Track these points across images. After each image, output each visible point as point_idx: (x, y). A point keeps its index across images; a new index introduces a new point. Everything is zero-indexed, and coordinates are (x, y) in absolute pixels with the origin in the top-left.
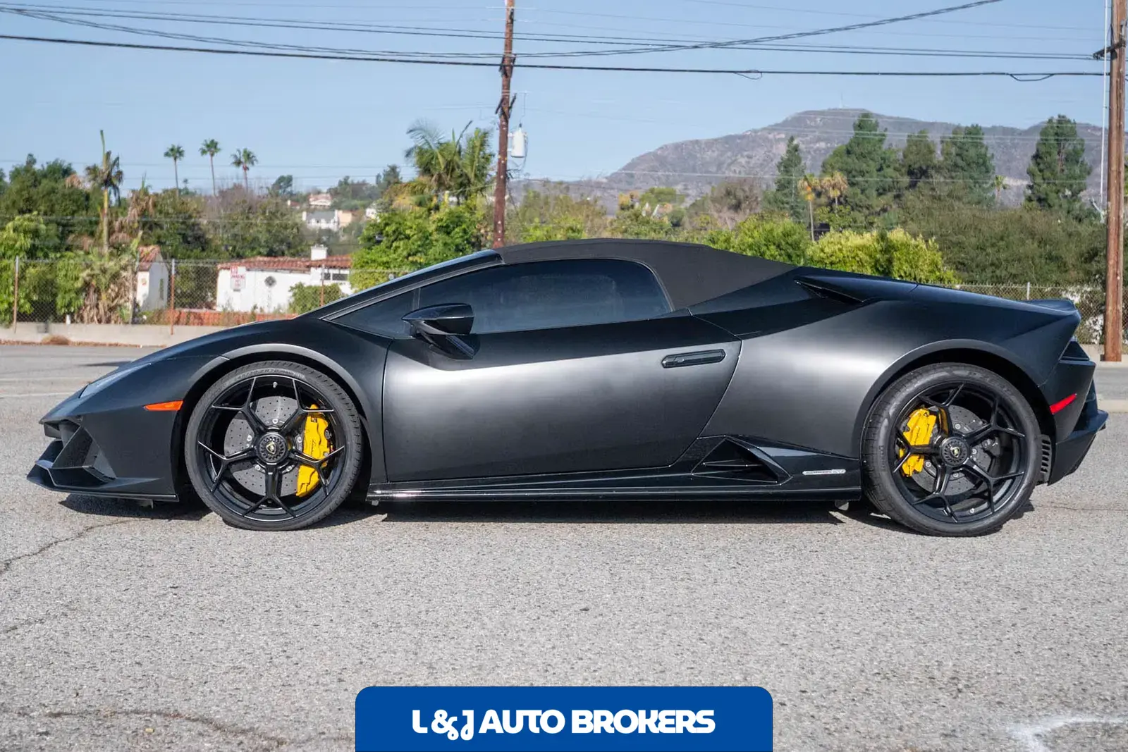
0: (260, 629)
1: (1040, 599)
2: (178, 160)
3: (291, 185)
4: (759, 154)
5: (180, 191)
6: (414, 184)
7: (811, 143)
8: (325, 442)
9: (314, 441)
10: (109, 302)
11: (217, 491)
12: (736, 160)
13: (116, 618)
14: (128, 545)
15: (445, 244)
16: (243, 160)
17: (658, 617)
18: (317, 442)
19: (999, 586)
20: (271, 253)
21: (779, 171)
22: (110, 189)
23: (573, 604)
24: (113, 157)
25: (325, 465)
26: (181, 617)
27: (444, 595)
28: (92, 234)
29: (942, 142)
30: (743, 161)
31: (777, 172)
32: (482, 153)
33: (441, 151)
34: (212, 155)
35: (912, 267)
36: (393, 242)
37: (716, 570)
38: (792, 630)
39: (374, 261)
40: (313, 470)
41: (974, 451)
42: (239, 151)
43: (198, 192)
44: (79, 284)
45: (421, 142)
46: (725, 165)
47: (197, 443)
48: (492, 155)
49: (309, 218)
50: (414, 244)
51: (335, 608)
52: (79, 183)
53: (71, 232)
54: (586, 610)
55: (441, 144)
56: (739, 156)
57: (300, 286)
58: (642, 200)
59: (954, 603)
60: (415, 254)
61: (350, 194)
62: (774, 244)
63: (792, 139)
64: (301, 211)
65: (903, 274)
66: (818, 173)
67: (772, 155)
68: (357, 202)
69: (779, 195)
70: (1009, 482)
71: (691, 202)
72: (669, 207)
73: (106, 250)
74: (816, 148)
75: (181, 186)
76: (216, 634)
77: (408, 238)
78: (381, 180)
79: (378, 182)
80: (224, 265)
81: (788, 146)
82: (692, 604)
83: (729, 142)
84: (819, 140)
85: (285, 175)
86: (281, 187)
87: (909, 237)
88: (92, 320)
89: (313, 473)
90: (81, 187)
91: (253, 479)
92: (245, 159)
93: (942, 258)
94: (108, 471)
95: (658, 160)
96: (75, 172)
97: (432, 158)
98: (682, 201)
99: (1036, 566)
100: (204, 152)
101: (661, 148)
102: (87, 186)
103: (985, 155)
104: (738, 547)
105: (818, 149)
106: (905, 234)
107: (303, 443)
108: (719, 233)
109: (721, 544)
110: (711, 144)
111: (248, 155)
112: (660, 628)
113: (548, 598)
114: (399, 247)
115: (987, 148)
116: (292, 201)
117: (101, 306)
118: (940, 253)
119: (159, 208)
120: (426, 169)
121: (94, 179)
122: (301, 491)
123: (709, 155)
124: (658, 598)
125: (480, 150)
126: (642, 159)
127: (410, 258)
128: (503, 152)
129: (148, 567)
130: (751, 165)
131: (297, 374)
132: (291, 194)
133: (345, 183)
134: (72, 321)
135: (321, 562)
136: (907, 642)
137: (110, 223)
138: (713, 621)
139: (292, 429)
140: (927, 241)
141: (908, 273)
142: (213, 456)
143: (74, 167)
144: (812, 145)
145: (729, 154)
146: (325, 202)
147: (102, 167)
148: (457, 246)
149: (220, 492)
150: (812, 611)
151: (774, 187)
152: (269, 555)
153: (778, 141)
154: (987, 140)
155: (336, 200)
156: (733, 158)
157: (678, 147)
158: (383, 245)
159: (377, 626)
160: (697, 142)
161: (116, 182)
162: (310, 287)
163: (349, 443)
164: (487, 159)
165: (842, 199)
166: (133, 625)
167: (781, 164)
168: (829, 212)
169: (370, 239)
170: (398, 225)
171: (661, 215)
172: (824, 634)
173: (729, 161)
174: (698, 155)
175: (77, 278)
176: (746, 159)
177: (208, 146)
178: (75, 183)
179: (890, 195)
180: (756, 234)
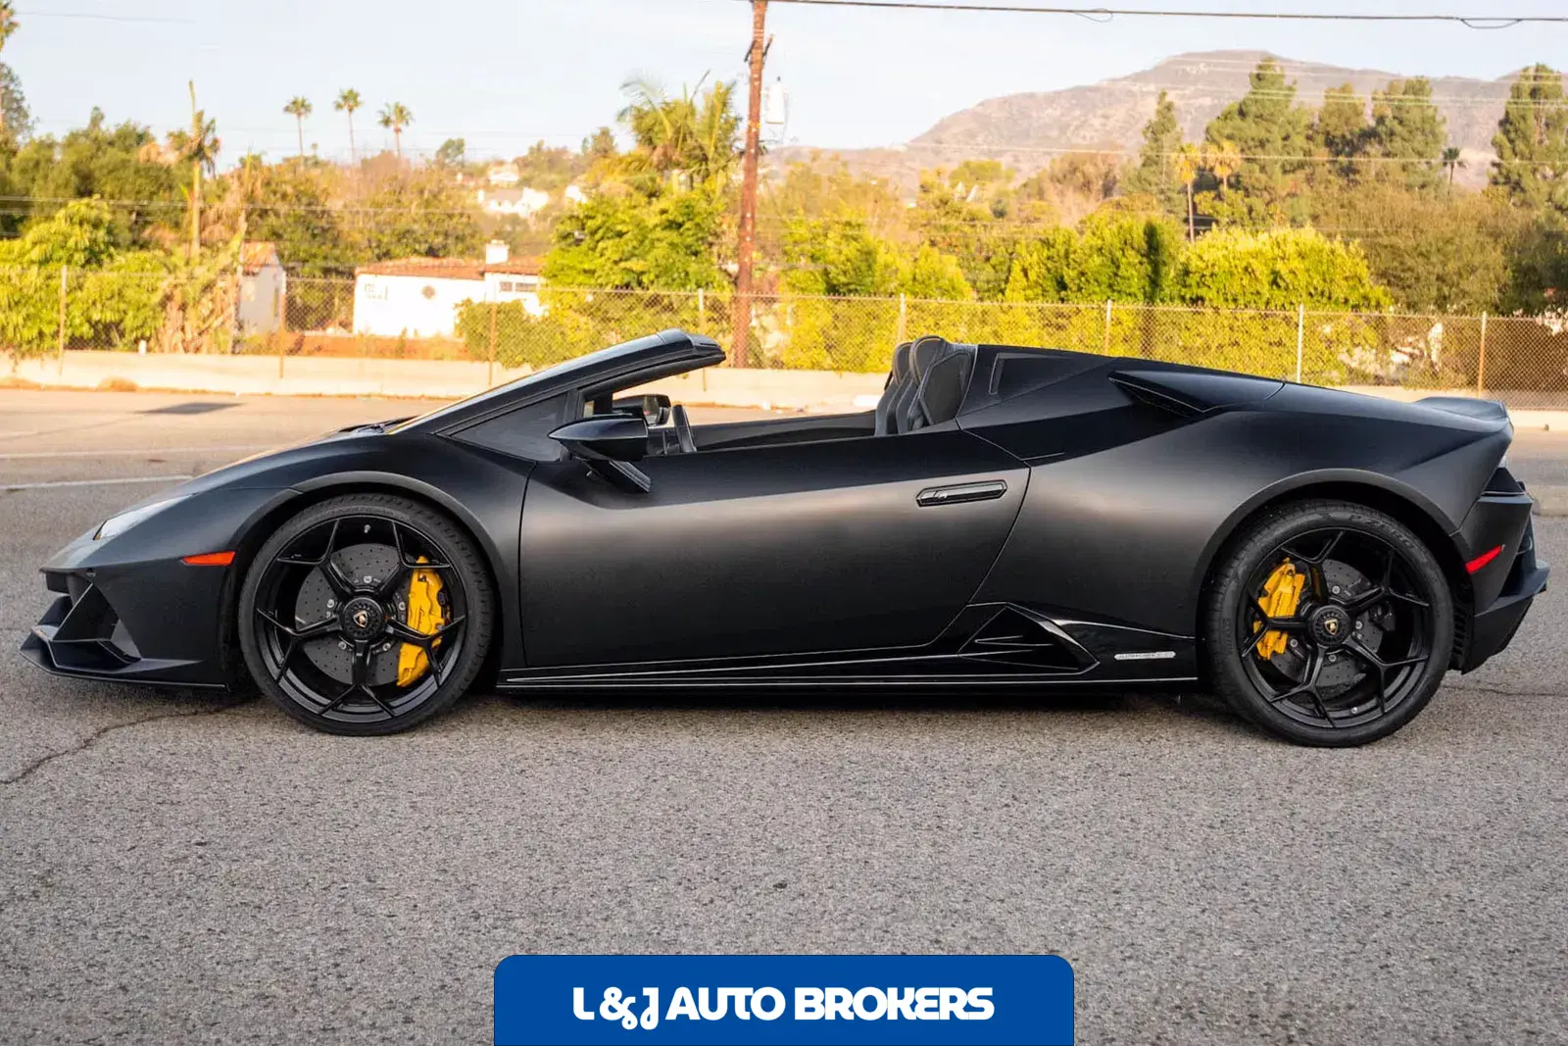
0: (309, 923)
1: (1432, 866)
2: (303, 118)
3: (462, 152)
4: (1119, 113)
5: (306, 159)
6: (629, 160)
7: (1189, 98)
8: (438, 609)
9: (423, 607)
10: (201, 323)
11: (283, 679)
12: (1085, 121)
13: (108, 902)
14: (151, 764)
15: (672, 245)
16: (393, 118)
17: (882, 897)
18: (426, 610)
19: (1378, 839)
20: (432, 252)
21: (1146, 137)
22: (204, 163)
23: (766, 875)
24: (206, 120)
25: (438, 642)
26: (200, 899)
27: (584, 859)
28: (177, 225)
29: (1374, 99)
30: (1097, 122)
31: (1143, 139)
32: (724, 115)
33: (668, 113)
34: (351, 110)
35: (1325, 280)
36: (598, 242)
37: (979, 809)
38: (1070, 924)
39: (572, 268)
40: (419, 649)
41: (1359, 625)
42: (387, 105)
43: (332, 162)
44: (156, 298)
45: (639, 101)
46: (1072, 128)
47: (255, 611)
48: (738, 119)
49: (487, 199)
50: (629, 242)
51: (424, 883)
52: (159, 154)
53: (150, 223)
54: (782, 886)
55: (667, 104)
56: (1090, 116)
57: (468, 303)
58: (955, 177)
59: (1309, 872)
60: (627, 260)
61: (545, 165)
62: (1133, 248)
63: (1164, 94)
64: (476, 188)
65: (1313, 291)
66: (1200, 141)
67: (1137, 116)
68: (554, 177)
69: (1145, 173)
70: (1407, 669)
71: (1023, 181)
72: (991, 189)
73: (196, 248)
74: (1197, 108)
75: (309, 153)
76: (245, 932)
77: (620, 235)
78: (589, 145)
79: (584, 148)
80: (365, 269)
81: (1159, 103)
82: (935, 874)
83: (1080, 95)
84: (1204, 94)
85: (455, 138)
86: (447, 156)
87: (1322, 238)
88: (175, 349)
89: (420, 654)
90: (161, 160)
91: (336, 660)
92: (396, 117)
93: (1368, 268)
94: (130, 649)
95: (980, 120)
96: (153, 139)
97: (654, 124)
98: (1009, 179)
99: (1436, 801)
100: (339, 106)
101: (982, 104)
102: (171, 158)
103: (1434, 118)
104: (1019, 766)
105: (1201, 106)
106: (1316, 235)
107: (407, 610)
108: (1057, 229)
109: (996, 759)
110: (1053, 98)
111: (401, 112)
112: (881, 919)
113: (731, 863)
114: (606, 249)
115: (1436, 110)
116: (464, 174)
117: (188, 329)
118: (1366, 262)
119: (273, 186)
120: (648, 139)
121: (179, 148)
122: (404, 679)
123: (1052, 113)
124: (888, 863)
125: (722, 111)
126: (956, 118)
127: (623, 265)
128: (755, 116)
129: (172, 803)
130: (1107, 128)
131: (398, 514)
132: (462, 164)
133: (538, 150)
134: (149, 350)
135: (421, 795)
136: (1227, 947)
137: (202, 212)
138: (958, 907)
139: (392, 591)
140: (1347, 244)
141: (1320, 289)
142: (279, 629)
143: (152, 131)
144: (1192, 101)
145: (1077, 113)
146: (511, 176)
147: (191, 132)
148: (688, 247)
149: (288, 679)
150: (1103, 888)
151: (1139, 162)
152: (349, 781)
153: (1144, 94)
154: (1436, 99)
155: (526, 173)
156: (1083, 118)
157: (1006, 102)
158: (584, 246)
159: (477, 918)
160: (1031, 96)
161: (209, 153)
162: (481, 304)
163: (470, 612)
164: (731, 125)
165: (1233, 180)
166: (130, 914)
167: (1148, 128)
168: (1214, 199)
169: (565, 237)
170: (604, 218)
171: (978, 200)
172: (1115, 932)
173: (1076, 123)
174: (1034, 114)
175: (154, 290)
176: (1102, 120)
177: (345, 98)
178: (153, 156)
179: (1301, 175)
180: (1107, 234)
